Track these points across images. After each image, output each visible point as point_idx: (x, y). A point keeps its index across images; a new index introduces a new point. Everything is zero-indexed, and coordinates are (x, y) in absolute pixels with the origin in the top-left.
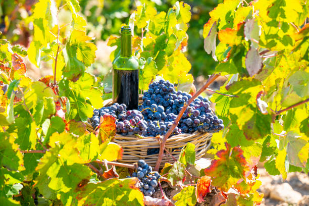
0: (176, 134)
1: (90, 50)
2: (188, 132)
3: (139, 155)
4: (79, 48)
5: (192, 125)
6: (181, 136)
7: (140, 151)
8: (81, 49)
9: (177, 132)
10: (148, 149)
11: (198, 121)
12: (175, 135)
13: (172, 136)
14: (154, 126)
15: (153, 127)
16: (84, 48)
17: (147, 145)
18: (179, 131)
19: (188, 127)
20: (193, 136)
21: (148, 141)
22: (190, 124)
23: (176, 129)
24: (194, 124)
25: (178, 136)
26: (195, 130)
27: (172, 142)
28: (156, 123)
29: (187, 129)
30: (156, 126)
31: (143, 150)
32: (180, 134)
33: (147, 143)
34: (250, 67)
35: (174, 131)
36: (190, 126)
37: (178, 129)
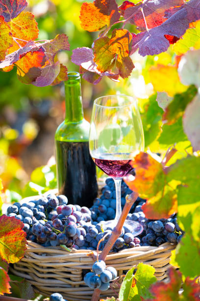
0: (131, 246)
2: (155, 244)
3: (69, 279)
5: (161, 232)
6: (137, 250)
7: (70, 273)
9: (132, 243)
10: (83, 270)
11: (170, 227)
12: (128, 247)
14: (97, 231)
15: (95, 233)
17: (78, 264)
18: (135, 241)
19: (156, 235)
20: (158, 250)
21: (80, 256)
22: (159, 231)
23: (130, 238)
24: (165, 231)
25: (132, 251)
26: (165, 242)
27: (120, 260)
28: (99, 226)
29: (152, 239)
30: (99, 232)
31: (73, 272)
32: (137, 248)
33: (78, 260)
34: (194, 134)
35: (127, 241)
36: (158, 234)
37: (133, 238)
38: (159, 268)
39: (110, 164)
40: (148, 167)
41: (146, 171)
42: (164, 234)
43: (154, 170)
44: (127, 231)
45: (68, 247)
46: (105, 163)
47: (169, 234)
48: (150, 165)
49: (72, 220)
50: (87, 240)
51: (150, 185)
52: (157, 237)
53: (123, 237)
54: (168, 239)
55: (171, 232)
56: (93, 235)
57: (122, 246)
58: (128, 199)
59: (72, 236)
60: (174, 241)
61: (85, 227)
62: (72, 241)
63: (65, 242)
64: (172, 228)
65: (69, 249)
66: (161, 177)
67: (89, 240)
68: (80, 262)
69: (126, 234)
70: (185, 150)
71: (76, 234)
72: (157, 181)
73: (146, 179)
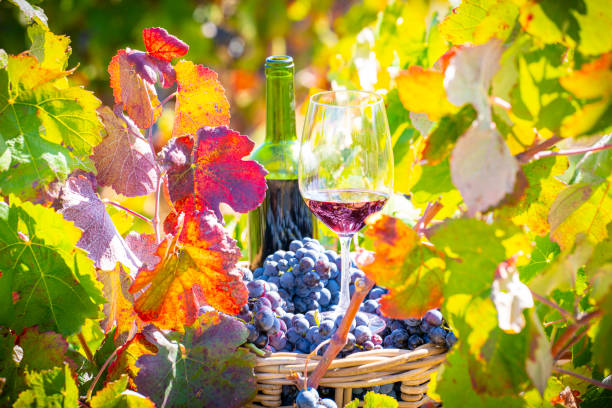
0: (367, 348)
1: (81, 108)
2: (406, 345)
3: (259, 403)
4: (41, 109)
5: (418, 327)
6: (377, 355)
7: (261, 393)
8: (50, 110)
9: (369, 342)
10: (283, 386)
11: (434, 316)
12: (362, 350)
13: (351, 352)
14: (307, 323)
15: (303, 326)
16: (57, 105)
17: (276, 376)
18: (373, 340)
19: (408, 331)
20: (414, 356)
21: (279, 363)
22: (414, 324)
23: (364, 334)
24: (425, 325)
25: (369, 355)
26: (425, 343)
27: (347, 370)
28: (311, 316)
29: (403, 338)
30: (311, 326)
31: (267, 392)
32: (378, 351)
33: (276, 369)
34: (469, 186)
35: (360, 340)
36: (412, 331)
37: (370, 334)
38: (414, 386)
39: (335, 207)
40: (395, 241)
41: (392, 248)
42: (424, 330)
43: (405, 247)
44: (360, 322)
45: (260, 347)
46: (326, 206)
47: (431, 330)
48: (400, 238)
49: (266, 304)
50: (290, 340)
51: (397, 271)
52: (410, 335)
53: (353, 332)
54: (430, 338)
55: (436, 326)
56: (300, 330)
57: (351, 348)
58: (358, 286)
59: (266, 328)
60: (440, 341)
61: (286, 319)
62: (265, 338)
63: (254, 339)
64: (437, 318)
65: (260, 351)
66: (416, 255)
67: (293, 340)
68: (279, 373)
69: (359, 328)
70: (458, 205)
71: (274, 326)
72: (409, 261)
73: (391, 260)
